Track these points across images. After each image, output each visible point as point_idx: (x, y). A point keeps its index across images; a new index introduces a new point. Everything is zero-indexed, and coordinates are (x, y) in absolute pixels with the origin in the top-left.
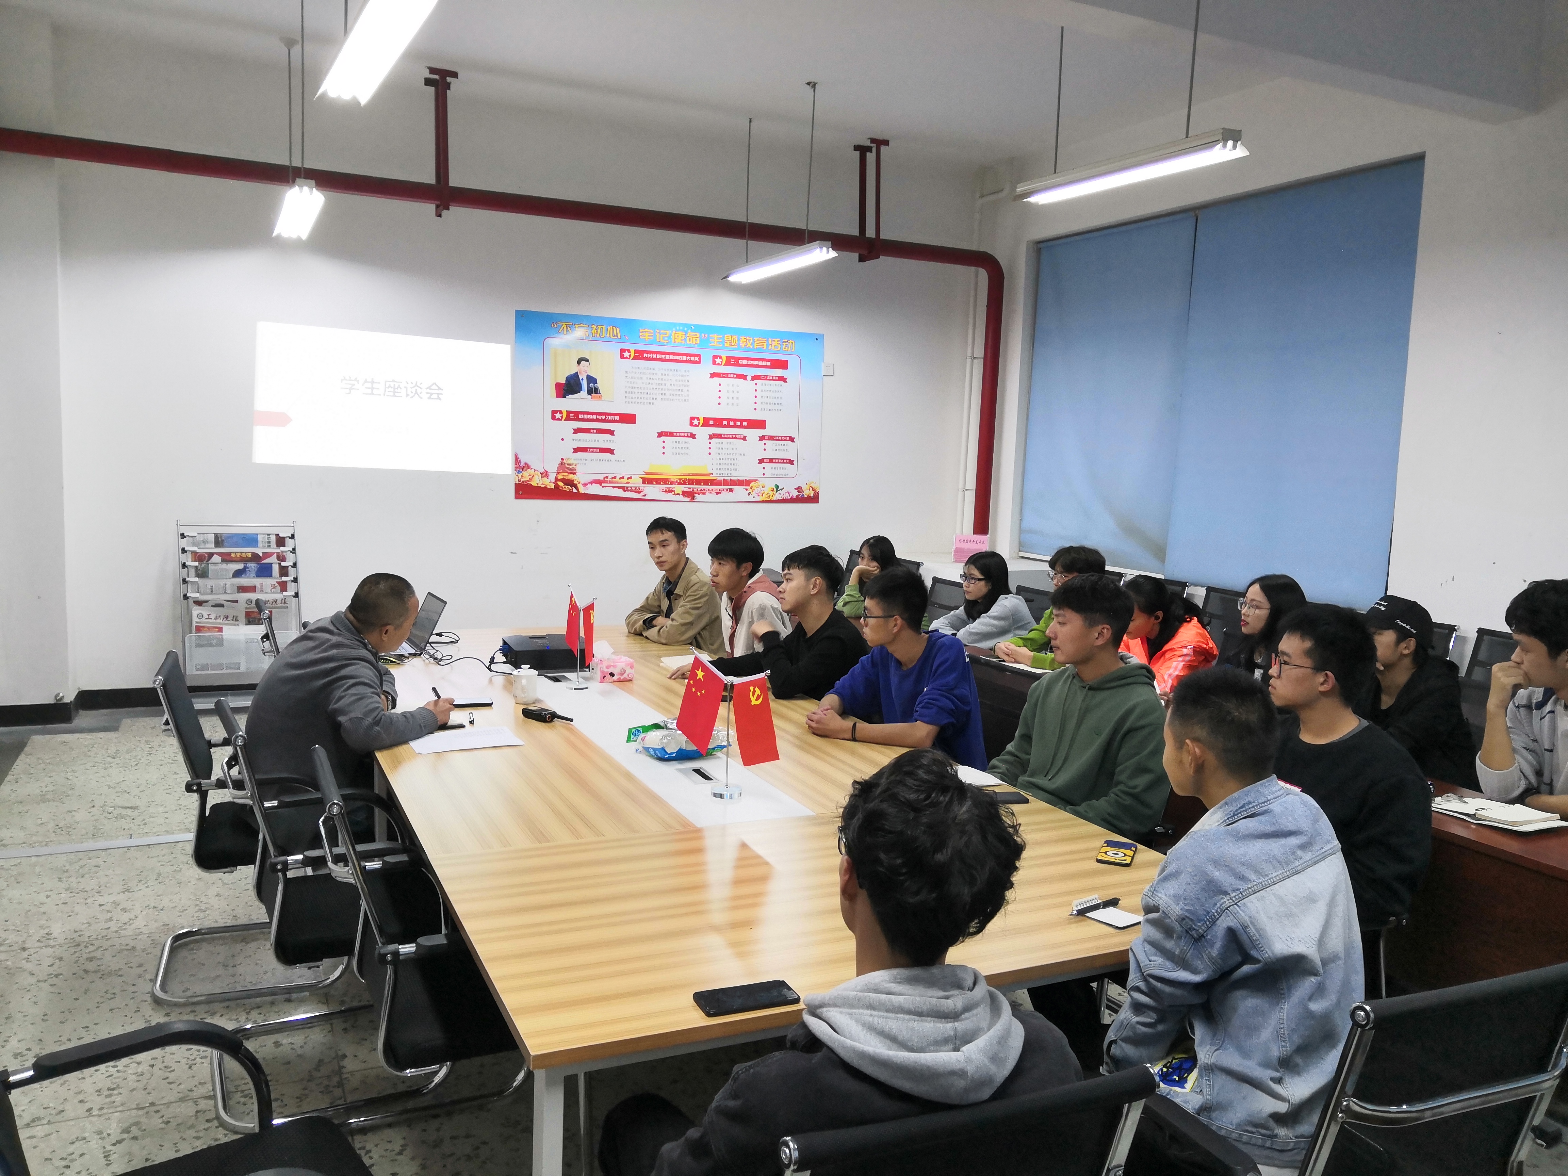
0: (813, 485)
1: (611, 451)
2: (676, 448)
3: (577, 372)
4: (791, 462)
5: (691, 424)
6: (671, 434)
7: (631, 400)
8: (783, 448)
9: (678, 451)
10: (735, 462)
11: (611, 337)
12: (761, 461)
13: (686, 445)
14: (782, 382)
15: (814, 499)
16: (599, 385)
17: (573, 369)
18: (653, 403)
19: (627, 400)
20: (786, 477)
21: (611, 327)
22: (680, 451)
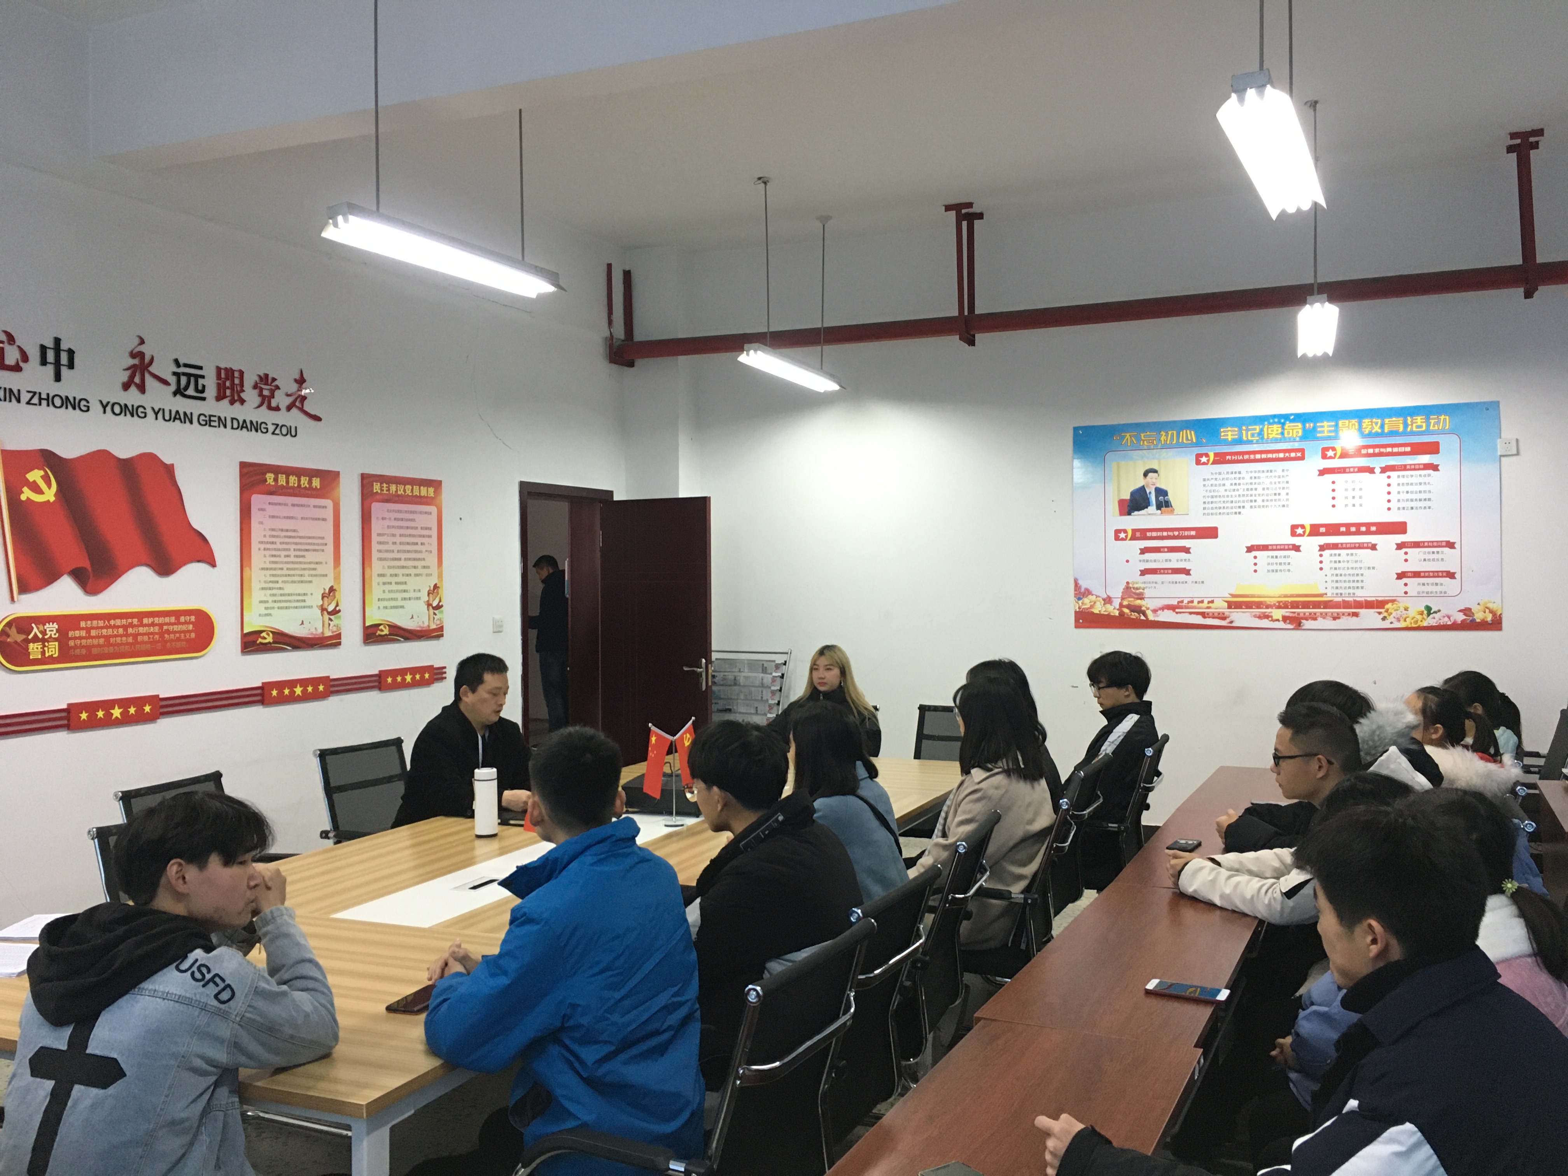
0: (1491, 606)
1: (1187, 572)
2: (1272, 564)
3: (1143, 486)
4: (1451, 575)
5: (1293, 534)
6: (1265, 548)
7: (1210, 511)
8: (1435, 556)
9: (1275, 567)
10: (1359, 578)
11: (1185, 441)
12: (1401, 576)
13: (1287, 560)
14: (1431, 472)
15: (1495, 624)
16: (1171, 497)
17: (1140, 482)
18: (1240, 513)
19: (1206, 511)
20: (1444, 595)
21: (1185, 431)
22: (1279, 567)
